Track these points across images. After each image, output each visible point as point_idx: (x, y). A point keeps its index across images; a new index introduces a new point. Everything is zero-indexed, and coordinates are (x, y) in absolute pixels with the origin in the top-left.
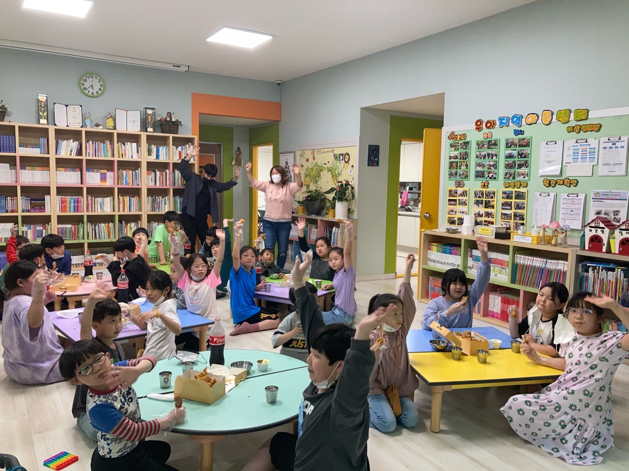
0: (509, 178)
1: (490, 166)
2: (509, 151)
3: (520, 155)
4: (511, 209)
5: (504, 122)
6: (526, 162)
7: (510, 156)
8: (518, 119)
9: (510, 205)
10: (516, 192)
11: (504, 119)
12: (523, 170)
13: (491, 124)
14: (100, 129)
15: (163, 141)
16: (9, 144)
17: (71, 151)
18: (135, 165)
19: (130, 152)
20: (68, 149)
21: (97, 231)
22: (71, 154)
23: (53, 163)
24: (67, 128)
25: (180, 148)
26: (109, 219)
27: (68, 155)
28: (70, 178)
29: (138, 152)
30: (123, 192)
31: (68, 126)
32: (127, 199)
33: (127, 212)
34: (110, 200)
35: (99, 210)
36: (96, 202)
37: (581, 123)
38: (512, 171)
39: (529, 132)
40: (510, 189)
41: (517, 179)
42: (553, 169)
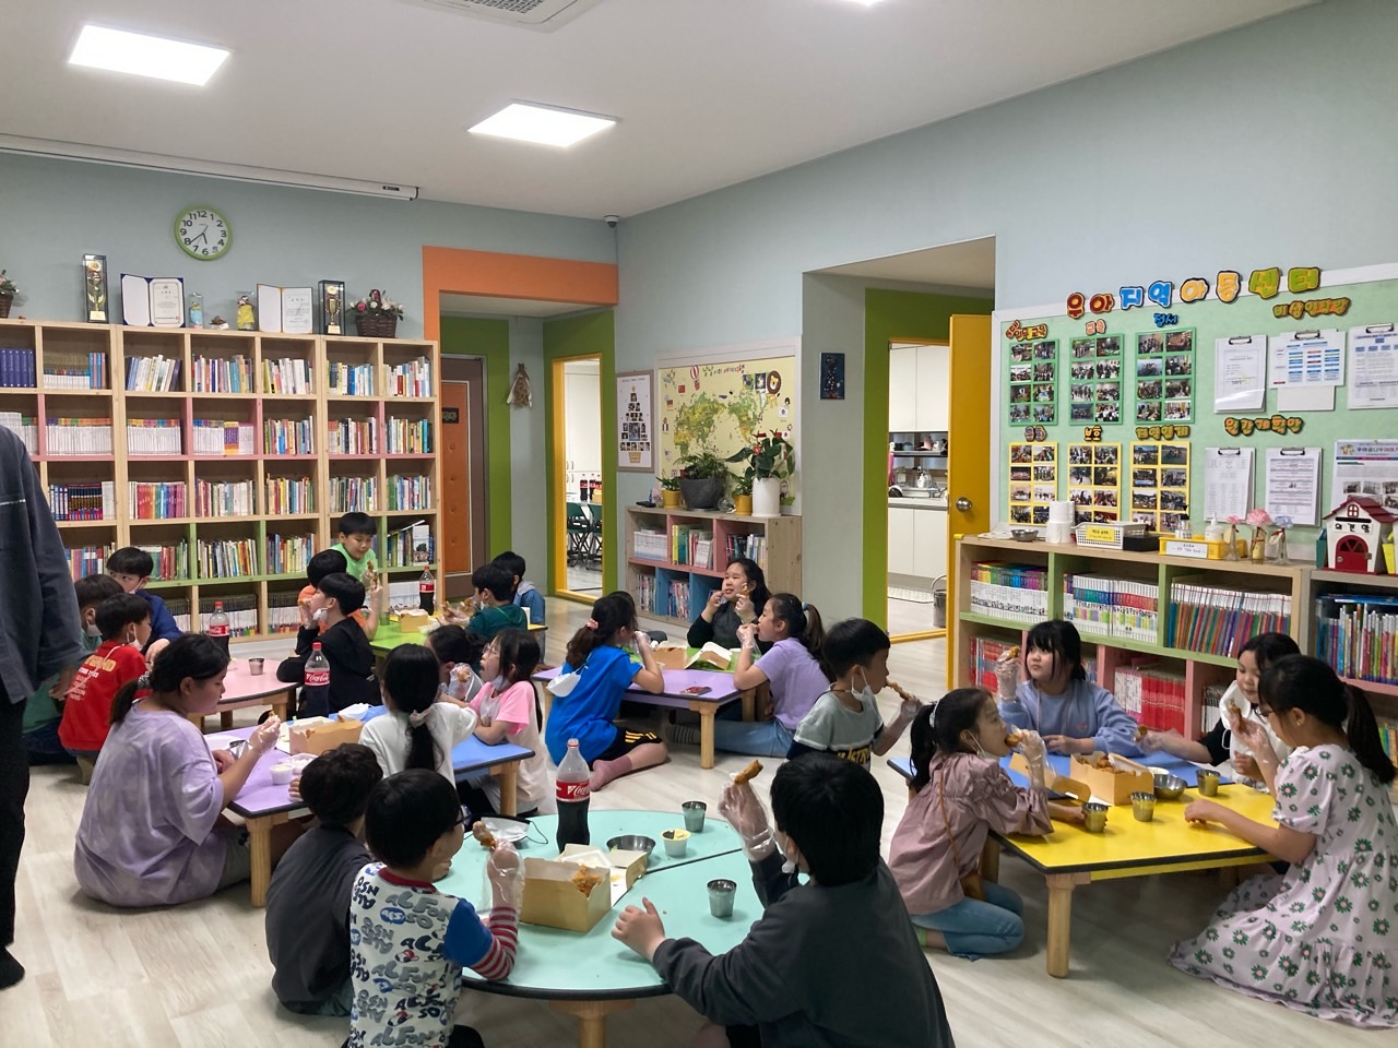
0: (1147, 419)
1: (1105, 393)
2: (1145, 361)
3: (1172, 368)
4: (1155, 485)
5: (1132, 298)
6: (1185, 383)
7: (1148, 371)
8: (1163, 291)
9: (1153, 476)
10: (1163, 447)
11: (1132, 292)
12: (1179, 400)
13: (1102, 304)
14: (224, 330)
15: (362, 355)
16: (21, 369)
17: (160, 381)
18: (301, 410)
19: (290, 380)
20: (152, 377)
21: (219, 559)
22: (158, 388)
23: (119, 408)
24: (151, 330)
25: (400, 368)
26: (244, 530)
27: (154, 389)
28: (157, 442)
29: (307, 380)
30: (276, 469)
31: (151, 325)
32: (284, 484)
33: (284, 515)
34: (246, 489)
35: (223, 511)
36: (215, 494)
37: (1305, 297)
38: (1154, 403)
39: (1188, 318)
40: (1151, 442)
41: (1167, 419)
42: (1244, 398)
